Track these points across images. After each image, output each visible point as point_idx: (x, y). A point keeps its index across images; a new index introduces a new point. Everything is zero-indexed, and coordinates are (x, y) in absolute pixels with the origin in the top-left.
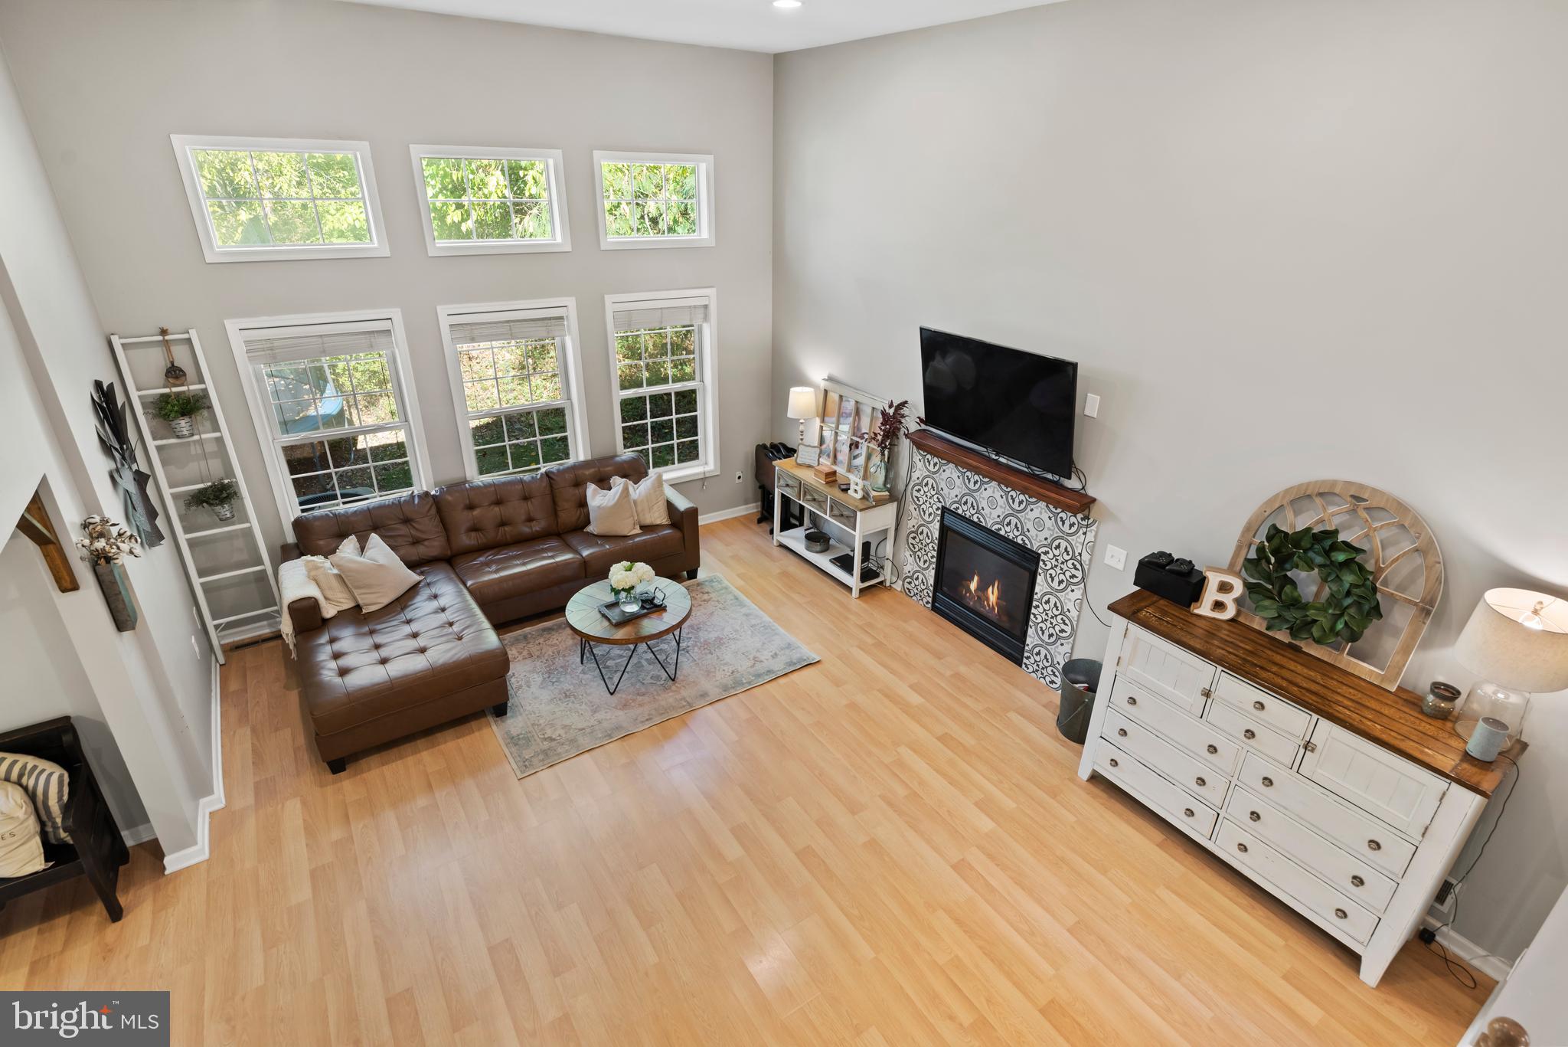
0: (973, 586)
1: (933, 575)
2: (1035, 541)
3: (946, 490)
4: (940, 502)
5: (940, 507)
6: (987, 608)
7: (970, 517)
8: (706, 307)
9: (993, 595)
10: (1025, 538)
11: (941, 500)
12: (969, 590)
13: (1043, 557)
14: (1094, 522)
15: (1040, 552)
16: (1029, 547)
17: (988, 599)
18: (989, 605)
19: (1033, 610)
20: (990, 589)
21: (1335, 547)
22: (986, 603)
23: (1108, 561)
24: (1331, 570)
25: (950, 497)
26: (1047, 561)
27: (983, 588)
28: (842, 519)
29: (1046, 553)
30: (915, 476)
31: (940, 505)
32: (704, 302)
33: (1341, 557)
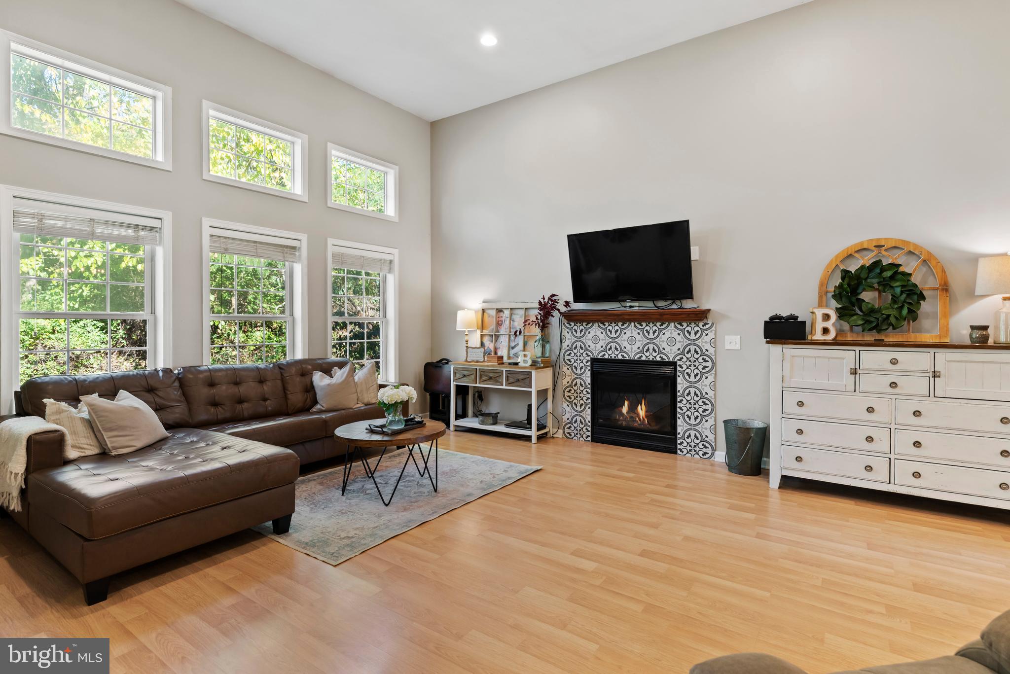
0: (625, 409)
1: (590, 413)
2: (671, 354)
3: (592, 346)
4: (588, 356)
5: (590, 359)
6: (639, 422)
7: (615, 357)
8: (391, 261)
9: (642, 411)
10: (662, 355)
11: (590, 354)
12: (622, 414)
13: (679, 363)
14: (713, 324)
15: (675, 360)
16: (667, 360)
17: (638, 415)
18: (640, 420)
19: (679, 405)
20: (639, 407)
21: (883, 269)
22: (637, 419)
23: (728, 347)
24: (885, 285)
25: (596, 350)
26: (683, 364)
27: (633, 408)
28: (517, 383)
29: (680, 359)
30: (564, 345)
31: (589, 358)
32: (390, 257)
33: (888, 274)
